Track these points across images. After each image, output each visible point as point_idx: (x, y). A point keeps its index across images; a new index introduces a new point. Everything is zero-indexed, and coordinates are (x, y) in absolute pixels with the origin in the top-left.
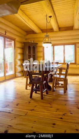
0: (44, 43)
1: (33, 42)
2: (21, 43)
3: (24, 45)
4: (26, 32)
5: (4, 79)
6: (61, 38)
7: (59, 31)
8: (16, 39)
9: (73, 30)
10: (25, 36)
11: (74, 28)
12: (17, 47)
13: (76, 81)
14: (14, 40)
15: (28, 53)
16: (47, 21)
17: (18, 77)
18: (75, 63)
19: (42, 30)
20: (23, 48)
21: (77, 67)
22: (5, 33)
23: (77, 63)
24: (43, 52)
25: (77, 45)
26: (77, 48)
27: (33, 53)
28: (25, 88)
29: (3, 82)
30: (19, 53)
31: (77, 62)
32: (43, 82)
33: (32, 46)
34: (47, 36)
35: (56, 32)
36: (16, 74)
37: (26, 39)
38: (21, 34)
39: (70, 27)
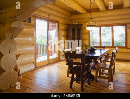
0: (88, 26)
1: (77, 23)
2: (65, 24)
3: (68, 26)
4: (71, 13)
5: (47, 63)
6: (108, 19)
7: (106, 10)
8: (59, 21)
9: (123, 8)
10: (69, 17)
11: (124, 6)
12: (60, 30)
13: (125, 70)
14: (58, 22)
15: (73, 36)
16: (91, 2)
17: (62, 61)
18: (126, 47)
19: (87, 10)
20: (67, 30)
21: (127, 51)
22: (48, 17)
23: (128, 48)
24: (88, 34)
25: (128, 26)
26: (128, 29)
27: (77, 35)
28: (67, 75)
29: (46, 66)
30: (63, 36)
31: (128, 45)
32: (83, 72)
33: (77, 28)
34: (91, 18)
35: (103, 11)
36: (59, 58)
37: (71, 20)
38: (66, 15)
39: (120, 5)
